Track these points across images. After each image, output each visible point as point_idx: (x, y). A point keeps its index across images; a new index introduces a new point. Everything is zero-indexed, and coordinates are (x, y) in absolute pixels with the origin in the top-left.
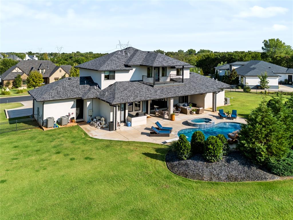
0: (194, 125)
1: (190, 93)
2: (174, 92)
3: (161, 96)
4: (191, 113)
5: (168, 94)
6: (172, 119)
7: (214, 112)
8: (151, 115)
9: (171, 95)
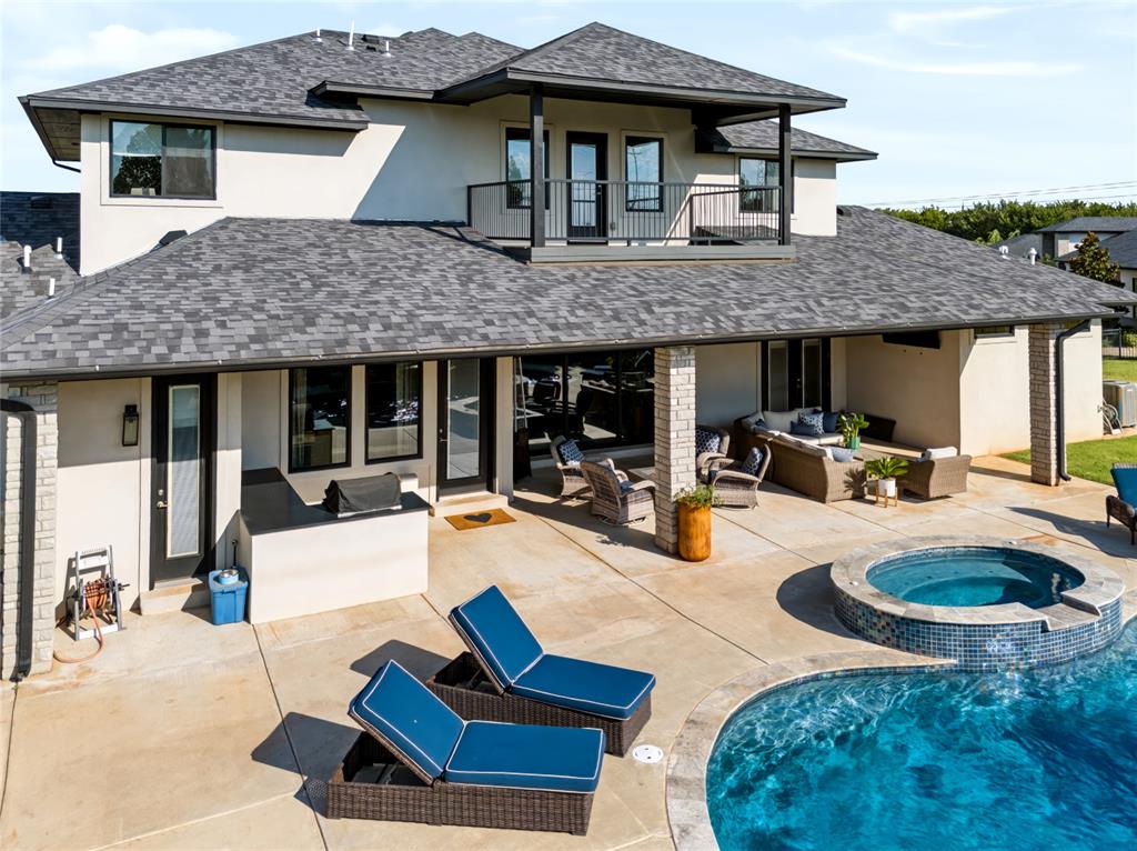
0: (903, 632)
1: (853, 318)
2: (705, 302)
3: (569, 326)
4: (859, 488)
5: (644, 316)
6: (688, 550)
7: (1047, 484)
8: (517, 494)
9: (669, 320)
